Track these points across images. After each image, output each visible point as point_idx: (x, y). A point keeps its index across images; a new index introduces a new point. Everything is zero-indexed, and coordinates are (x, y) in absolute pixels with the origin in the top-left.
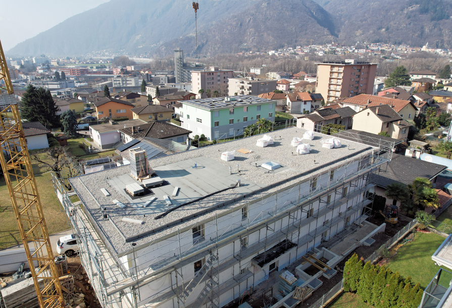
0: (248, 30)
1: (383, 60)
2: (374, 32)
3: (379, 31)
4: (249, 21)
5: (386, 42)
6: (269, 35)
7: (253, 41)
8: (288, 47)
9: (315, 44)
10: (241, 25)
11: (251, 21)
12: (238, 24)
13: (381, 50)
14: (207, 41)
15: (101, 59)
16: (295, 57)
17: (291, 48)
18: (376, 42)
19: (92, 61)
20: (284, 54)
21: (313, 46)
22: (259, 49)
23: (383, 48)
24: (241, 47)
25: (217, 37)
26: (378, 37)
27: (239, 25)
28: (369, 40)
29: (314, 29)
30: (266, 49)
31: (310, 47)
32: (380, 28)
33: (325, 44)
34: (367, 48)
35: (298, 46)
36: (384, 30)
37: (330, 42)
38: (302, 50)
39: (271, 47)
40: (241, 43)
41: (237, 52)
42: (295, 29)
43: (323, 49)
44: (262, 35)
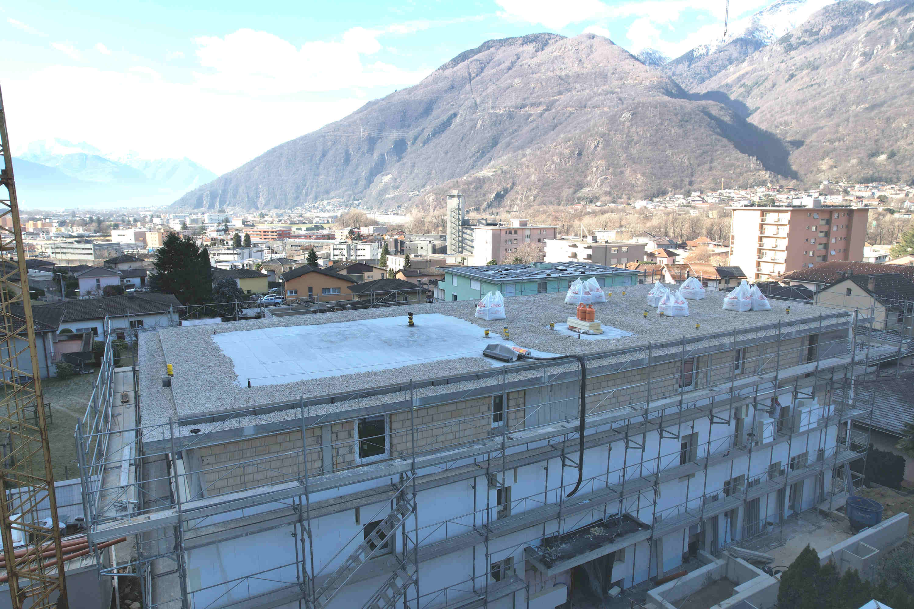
0: (593, 164)
1: (884, 216)
2: (861, 162)
3: (873, 159)
4: (596, 147)
5: (889, 181)
6: (635, 172)
7: (602, 182)
8: (675, 194)
9: (730, 188)
10: (580, 154)
11: (600, 145)
12: (573, 153)
13: (880, 197)
14: (514, 184)
15: (317, 217)
16: (688, 213)
17: (681, 196)
18: (866, 181)
19: (301, 219)
20: (666, 207)
21: (726, 193)
22: (614, 198)
23: (883, 194)
24: (580, 195)
25: (533, 178)
26: (871, 173)
27: (576, 155)
28: (849, 178)
29: (727, 159)
30: (629, 199)
31: (721, 194)
32: (875, 154)
33: (752, 187)
34: (846, 193)
35: (695, 191)
36: (883, 157)
37: (763, 183)
38: (703, 199)
39: (640, 195)
40: (580, 186)
41: (572, 204)
42: (689, 159)
43: (749, 196)
44: (622, 172)
